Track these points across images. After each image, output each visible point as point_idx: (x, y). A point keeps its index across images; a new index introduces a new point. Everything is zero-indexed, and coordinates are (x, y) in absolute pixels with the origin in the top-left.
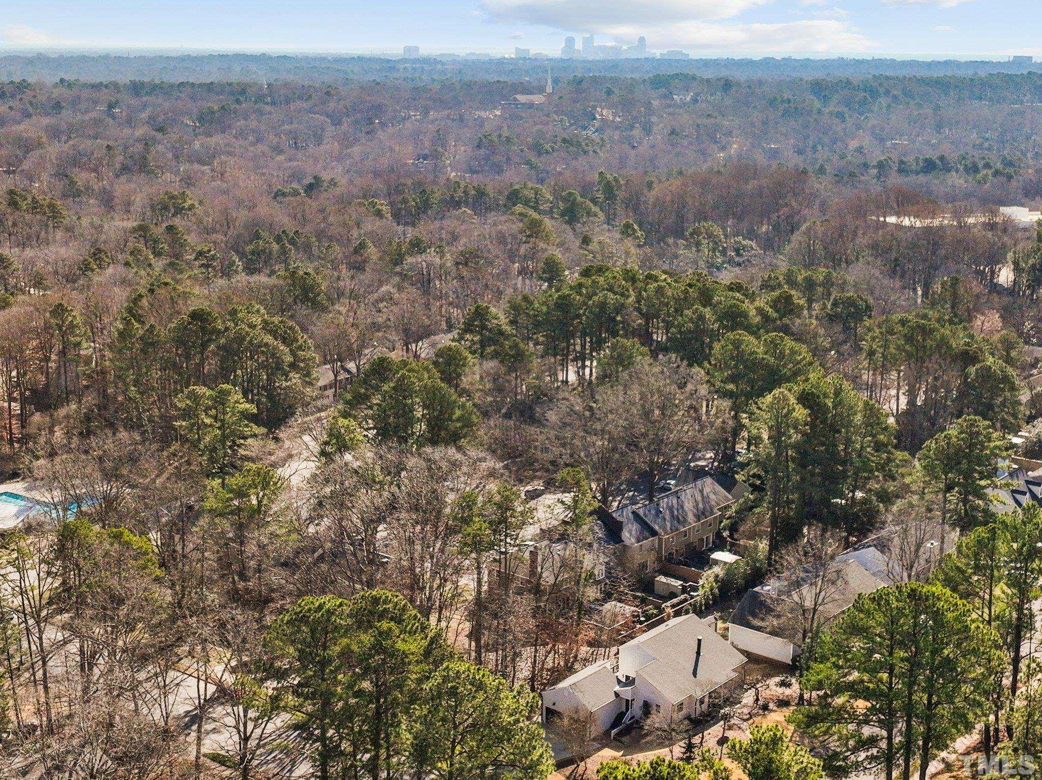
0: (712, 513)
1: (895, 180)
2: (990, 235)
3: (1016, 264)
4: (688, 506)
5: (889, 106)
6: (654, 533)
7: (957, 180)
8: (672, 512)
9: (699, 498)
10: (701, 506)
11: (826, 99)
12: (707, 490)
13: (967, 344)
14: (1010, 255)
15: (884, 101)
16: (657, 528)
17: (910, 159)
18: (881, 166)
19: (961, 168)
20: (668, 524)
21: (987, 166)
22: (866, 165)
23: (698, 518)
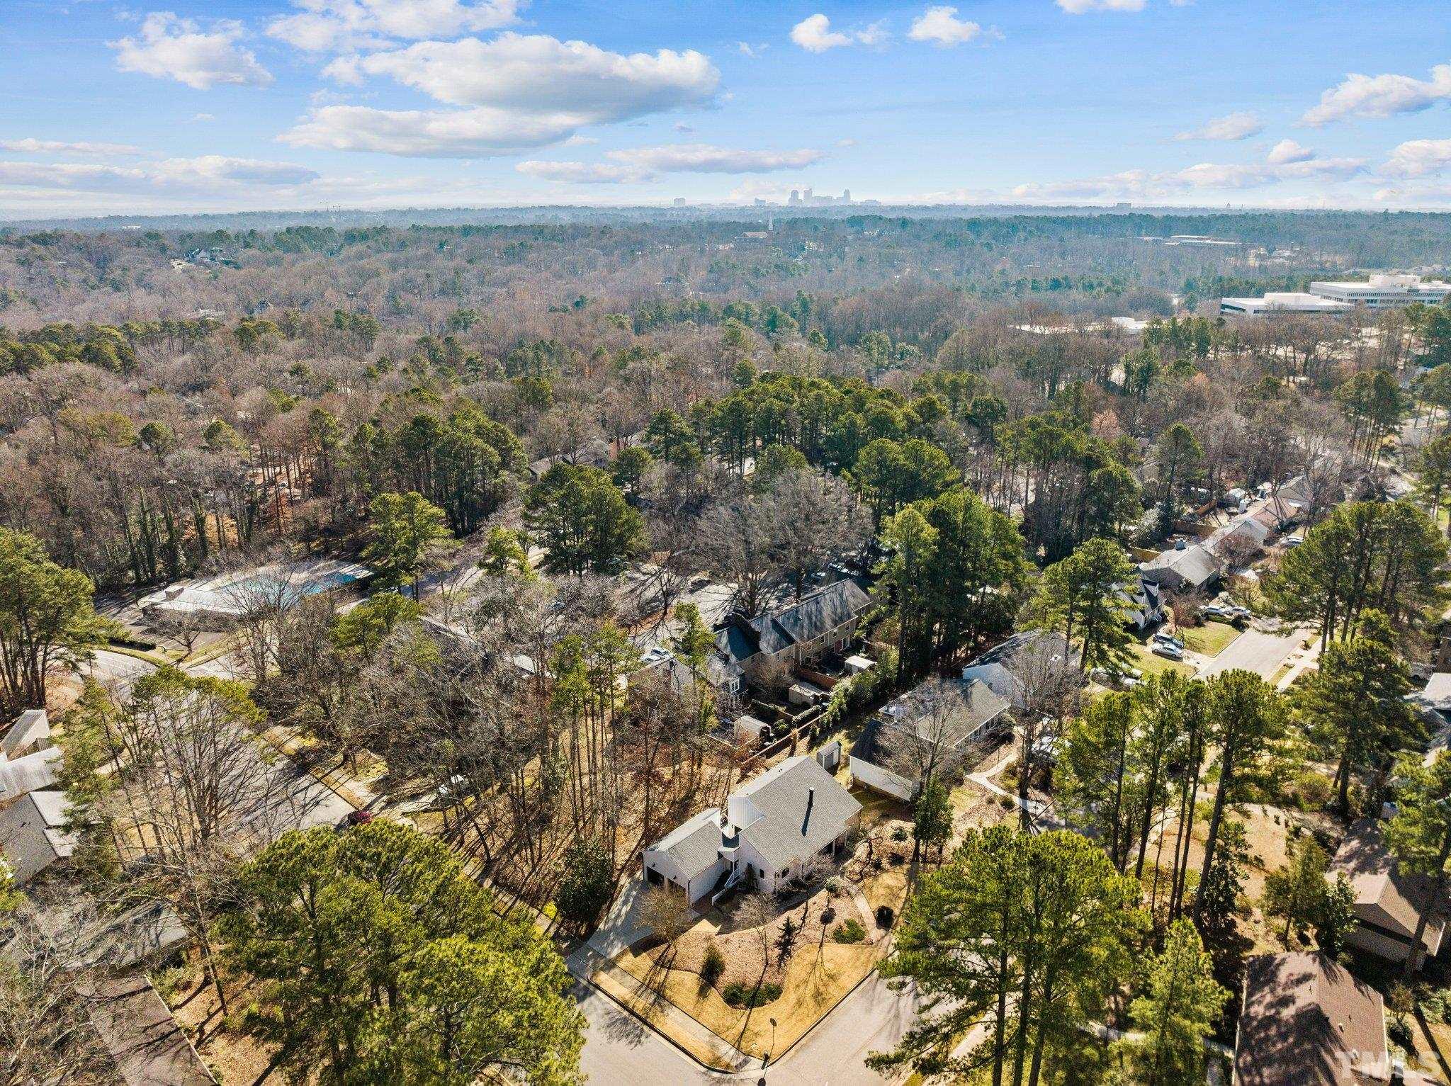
0: (849, 616)
1: (1029, 295)
2: (1106, 341)
3: (1127, 367)
4: (827, 612)
5: (1026, 239)
6: (791, 641)
7: (1078, 296)
8: (810, 618)
9: (838, 603)
10: (839, 610)
11: (978, 234)
12: (846, 593)
13: (1090, 449)
14: (1122, 359)
15: (1022, 234)
16: (794, 636)
17: (1041, 278)
18: (1019, 284)
19: (1080, 286)
20: (806, 632)
21: (1100, 285)
22: (1007, 284)
23: (835, 623)
